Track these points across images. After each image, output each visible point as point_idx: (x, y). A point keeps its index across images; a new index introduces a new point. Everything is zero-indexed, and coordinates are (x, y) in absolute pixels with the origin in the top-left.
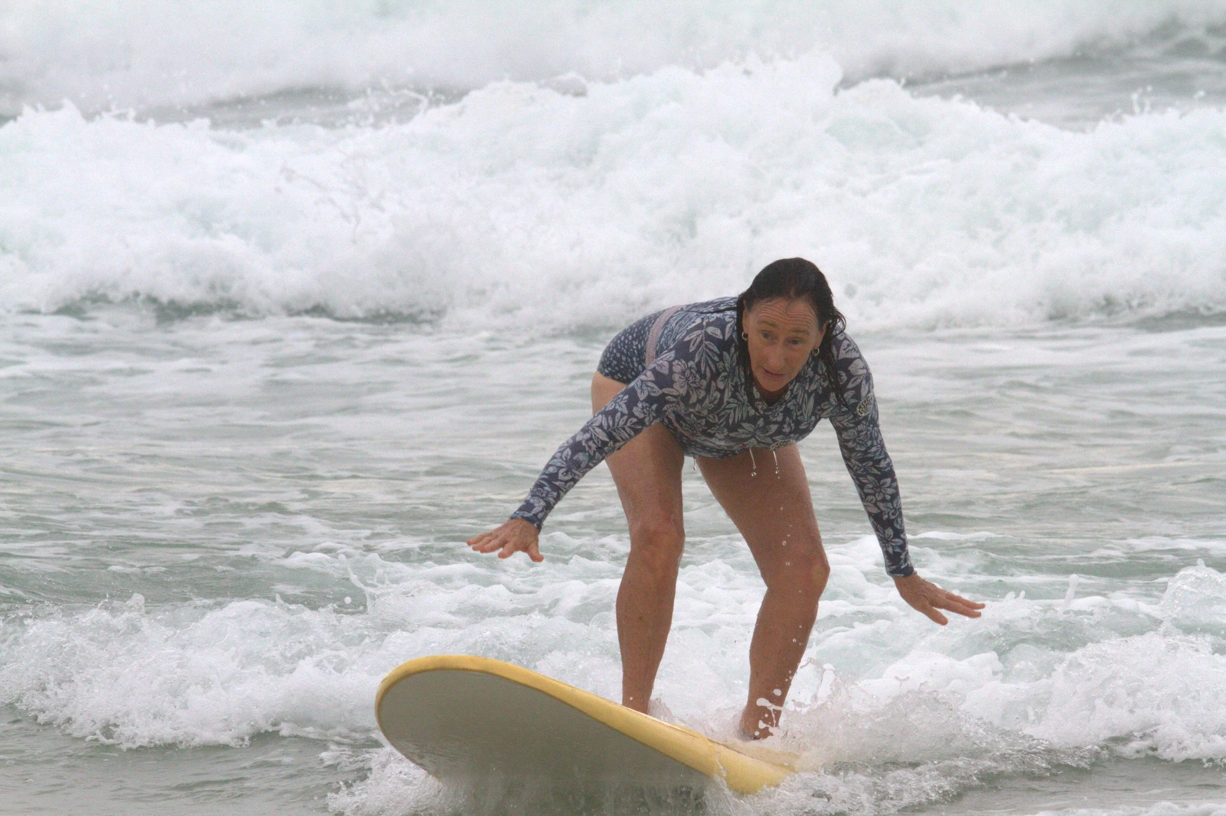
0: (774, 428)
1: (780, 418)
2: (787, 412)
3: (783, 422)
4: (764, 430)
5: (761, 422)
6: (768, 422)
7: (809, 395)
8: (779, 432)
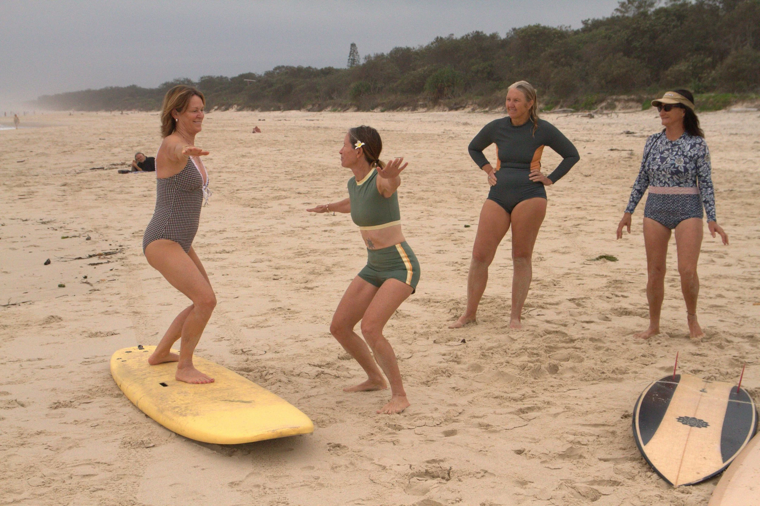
0: (675, 153)
1: (677, 150)
2: (679, 148)
3: (678, 151)
4: (672, 153)
5: (670, 151)
6: (673, 151)
7: (688, 144)
8: (677, 154)
